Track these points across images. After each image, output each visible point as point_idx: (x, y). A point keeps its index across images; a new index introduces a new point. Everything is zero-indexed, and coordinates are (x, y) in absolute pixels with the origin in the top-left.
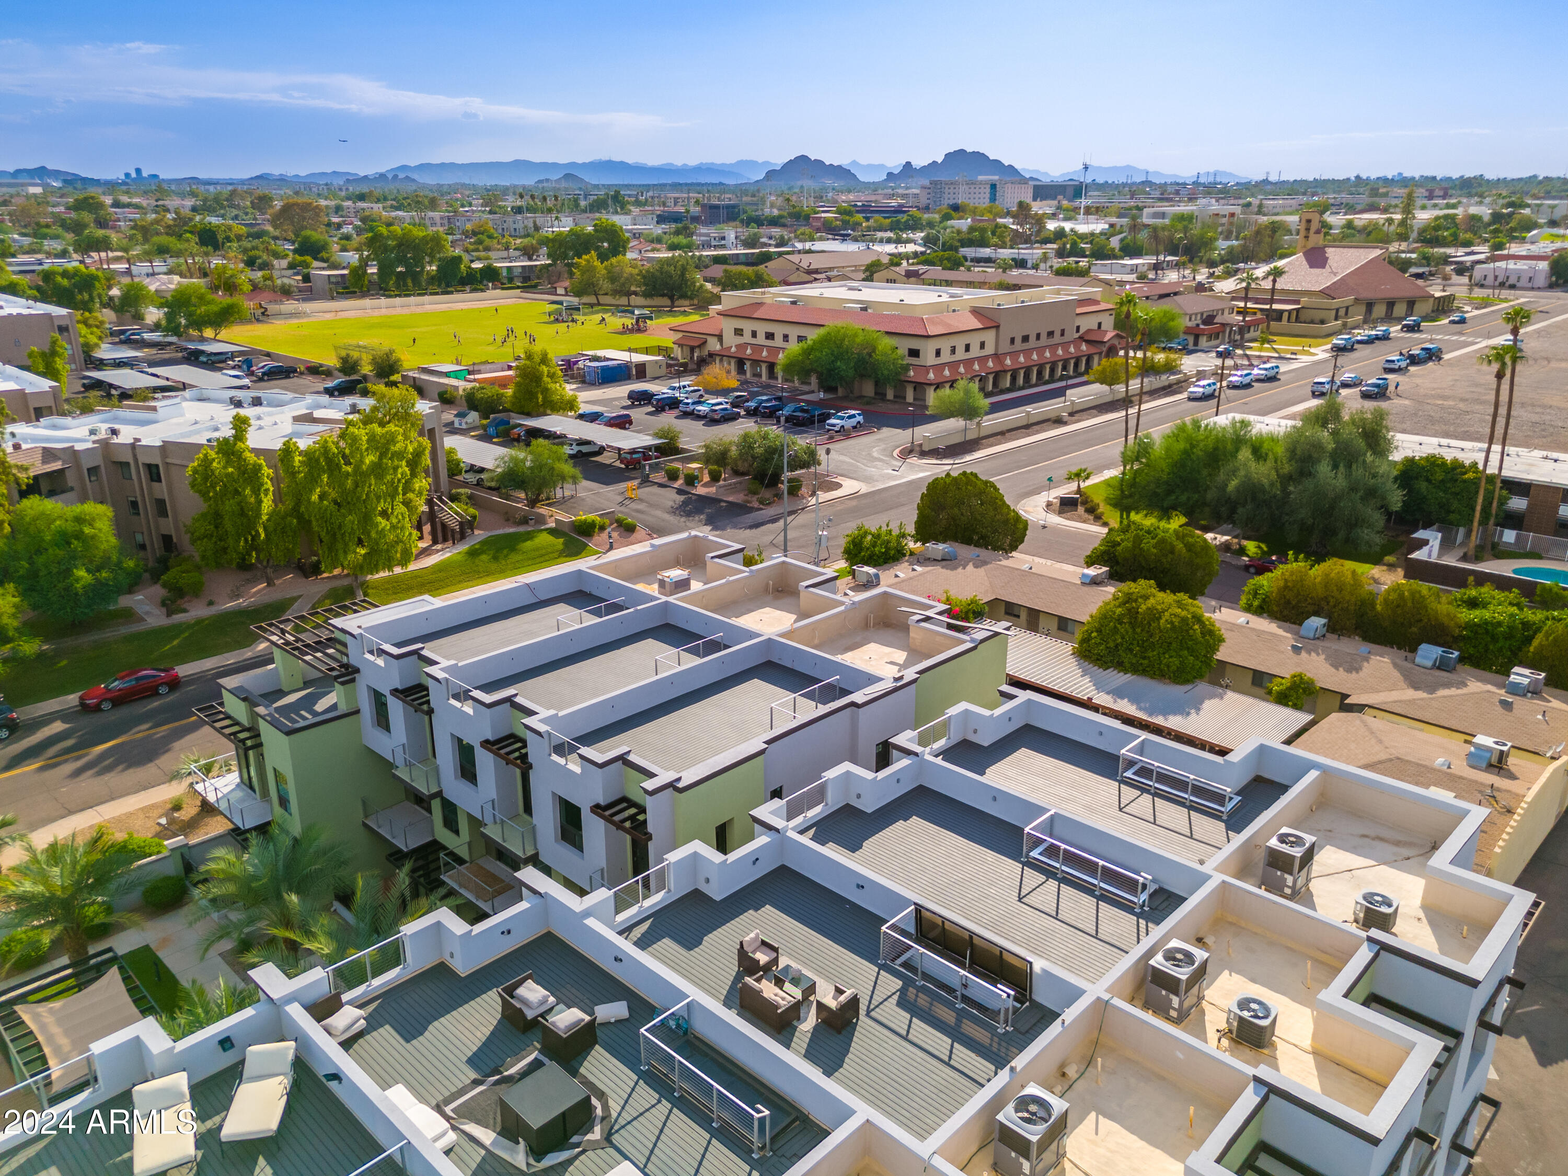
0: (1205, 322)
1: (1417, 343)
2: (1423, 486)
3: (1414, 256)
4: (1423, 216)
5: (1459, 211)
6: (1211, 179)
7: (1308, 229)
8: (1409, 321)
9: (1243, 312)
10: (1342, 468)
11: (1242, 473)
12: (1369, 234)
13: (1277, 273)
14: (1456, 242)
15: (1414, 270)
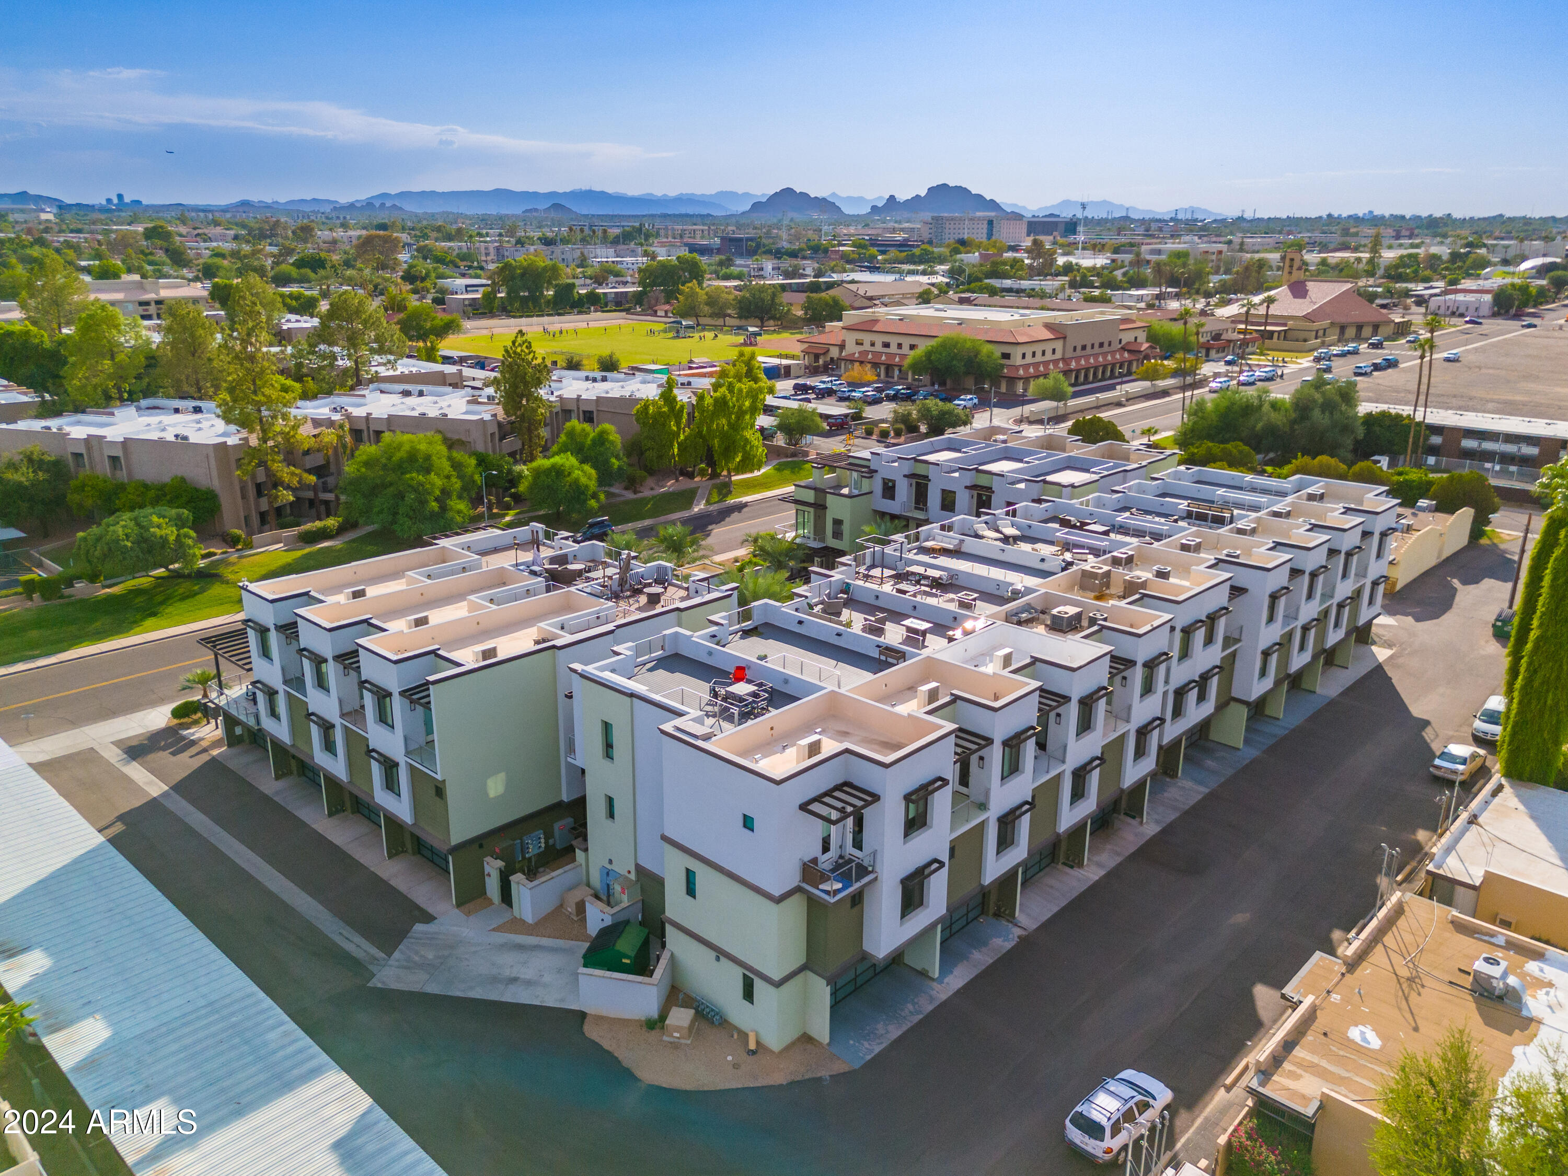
0: (1214, 339)
1: (1378, 356)
2: (1377, 429)
3: (1380, 290)
4: (1389, 255)
5: (1421, 251)
6: (1189, 216)
7: (1291, 266)
8: (1374, 340)
9: (1244, 332)
10: (1327, 414)
11: (1265, 418)
12: (1341, 270)
13: (1270, 301)
14: (1416, 278)
15: (1379, 301)
